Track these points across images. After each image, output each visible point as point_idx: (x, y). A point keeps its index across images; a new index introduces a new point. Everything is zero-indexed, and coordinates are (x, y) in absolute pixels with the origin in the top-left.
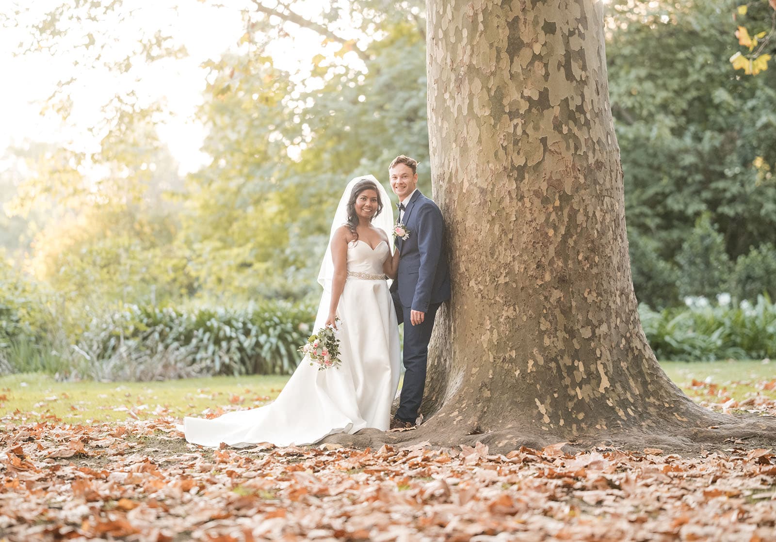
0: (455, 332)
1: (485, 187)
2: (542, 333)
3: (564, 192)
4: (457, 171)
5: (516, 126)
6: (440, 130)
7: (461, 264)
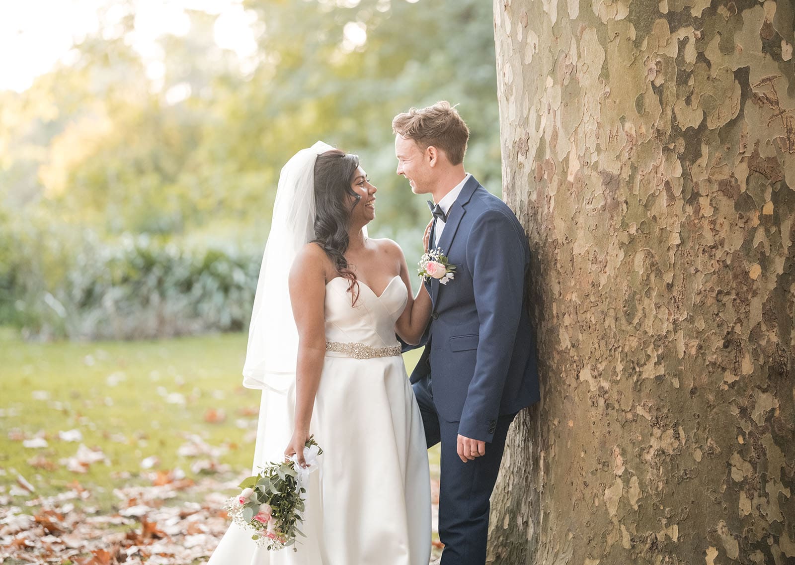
0: (547, 471)
1: (616, 172)
2: (735, 488)
3: (784, 185)
4: (555, 135)
5: (682, 44)
6: (521, 49)
7: (562, 331)
